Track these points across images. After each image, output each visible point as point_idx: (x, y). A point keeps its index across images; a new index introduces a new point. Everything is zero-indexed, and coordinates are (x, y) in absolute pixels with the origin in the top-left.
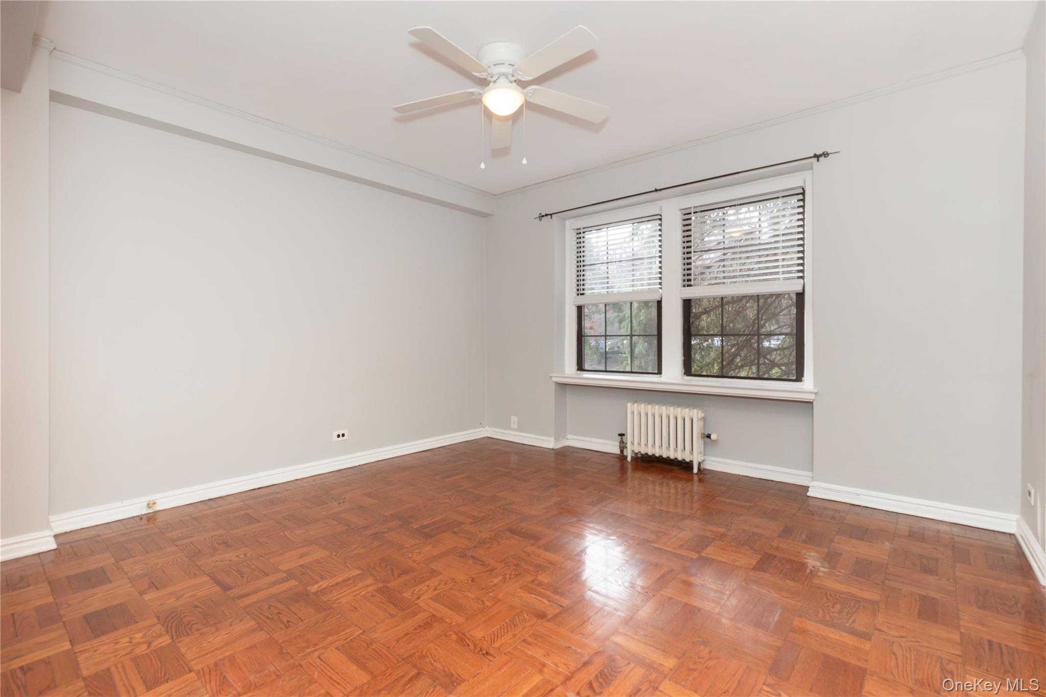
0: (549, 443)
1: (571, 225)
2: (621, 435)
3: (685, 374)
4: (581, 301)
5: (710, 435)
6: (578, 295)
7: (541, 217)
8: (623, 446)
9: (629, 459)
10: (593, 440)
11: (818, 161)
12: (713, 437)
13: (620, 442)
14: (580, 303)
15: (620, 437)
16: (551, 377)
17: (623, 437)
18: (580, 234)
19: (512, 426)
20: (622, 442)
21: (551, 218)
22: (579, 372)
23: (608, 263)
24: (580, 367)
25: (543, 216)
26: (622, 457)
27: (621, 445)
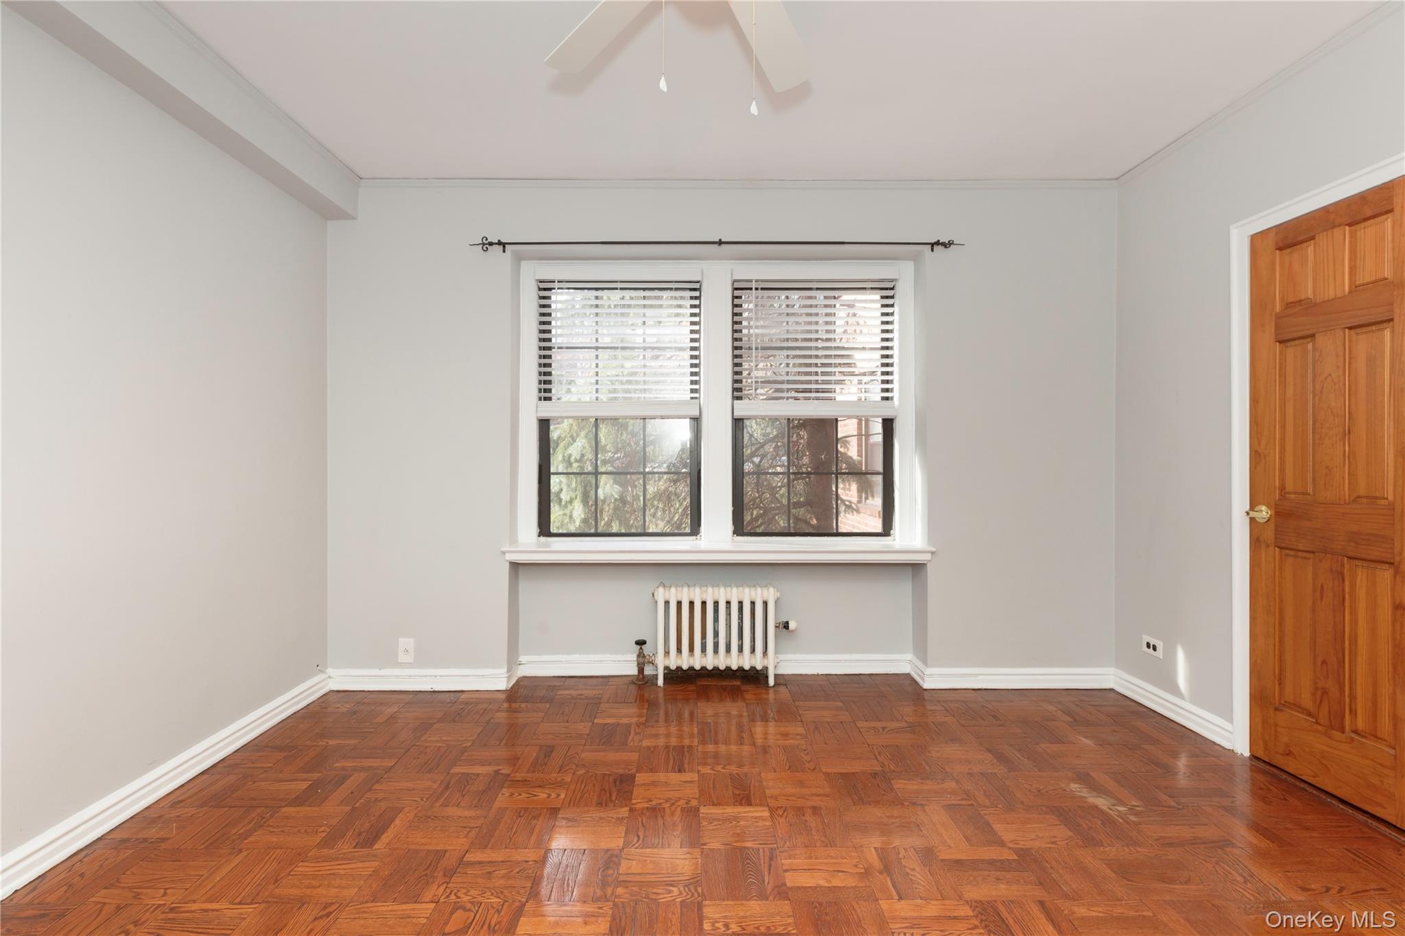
0: (496, 680)
1: (533, 272)
2: (641, 643)
3: (734, 532)
4: (547, 410)
5: (787, 623)
6: (540, 399)
7: (486, 245)
8: (643, 659)
9: (660, 682)
10: (575, 657)
11: (932, 250)
12: (792, 625)
13: (639, 656)
14: (544, 414)
15: (639, 647)
16: (504, 553)
17: (643, 647)
18: (545, 289)
19: (402, 658)
20: (641, 655)
21: (504, 251)
22: (543, 539)
23: (597, 348)
24: (544, 529)
25: (491, 244)
26: (642, 681)
27: (641, 660)
